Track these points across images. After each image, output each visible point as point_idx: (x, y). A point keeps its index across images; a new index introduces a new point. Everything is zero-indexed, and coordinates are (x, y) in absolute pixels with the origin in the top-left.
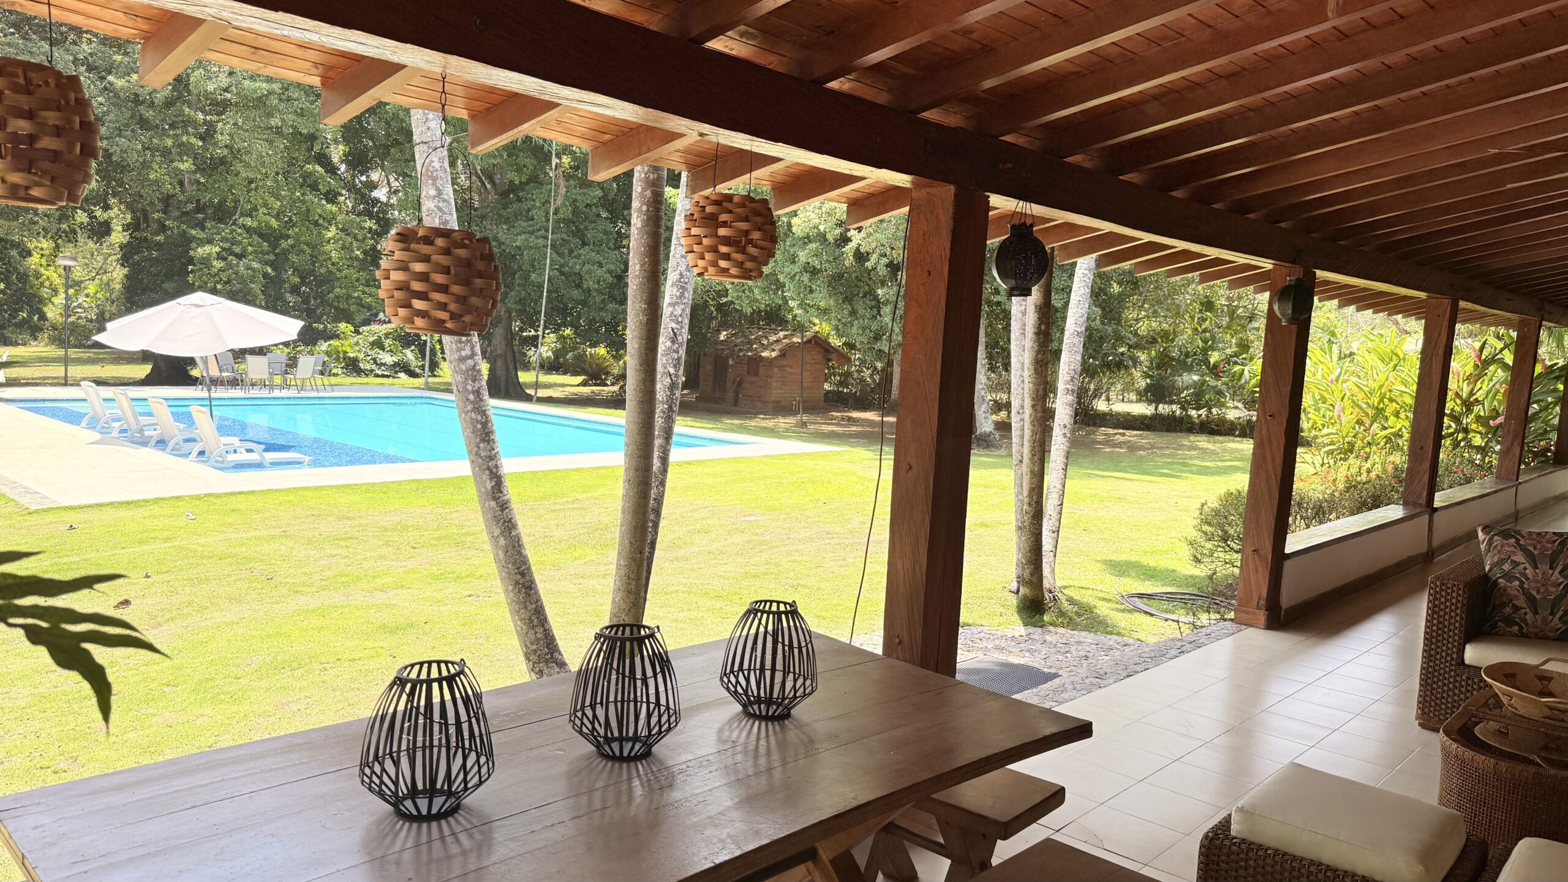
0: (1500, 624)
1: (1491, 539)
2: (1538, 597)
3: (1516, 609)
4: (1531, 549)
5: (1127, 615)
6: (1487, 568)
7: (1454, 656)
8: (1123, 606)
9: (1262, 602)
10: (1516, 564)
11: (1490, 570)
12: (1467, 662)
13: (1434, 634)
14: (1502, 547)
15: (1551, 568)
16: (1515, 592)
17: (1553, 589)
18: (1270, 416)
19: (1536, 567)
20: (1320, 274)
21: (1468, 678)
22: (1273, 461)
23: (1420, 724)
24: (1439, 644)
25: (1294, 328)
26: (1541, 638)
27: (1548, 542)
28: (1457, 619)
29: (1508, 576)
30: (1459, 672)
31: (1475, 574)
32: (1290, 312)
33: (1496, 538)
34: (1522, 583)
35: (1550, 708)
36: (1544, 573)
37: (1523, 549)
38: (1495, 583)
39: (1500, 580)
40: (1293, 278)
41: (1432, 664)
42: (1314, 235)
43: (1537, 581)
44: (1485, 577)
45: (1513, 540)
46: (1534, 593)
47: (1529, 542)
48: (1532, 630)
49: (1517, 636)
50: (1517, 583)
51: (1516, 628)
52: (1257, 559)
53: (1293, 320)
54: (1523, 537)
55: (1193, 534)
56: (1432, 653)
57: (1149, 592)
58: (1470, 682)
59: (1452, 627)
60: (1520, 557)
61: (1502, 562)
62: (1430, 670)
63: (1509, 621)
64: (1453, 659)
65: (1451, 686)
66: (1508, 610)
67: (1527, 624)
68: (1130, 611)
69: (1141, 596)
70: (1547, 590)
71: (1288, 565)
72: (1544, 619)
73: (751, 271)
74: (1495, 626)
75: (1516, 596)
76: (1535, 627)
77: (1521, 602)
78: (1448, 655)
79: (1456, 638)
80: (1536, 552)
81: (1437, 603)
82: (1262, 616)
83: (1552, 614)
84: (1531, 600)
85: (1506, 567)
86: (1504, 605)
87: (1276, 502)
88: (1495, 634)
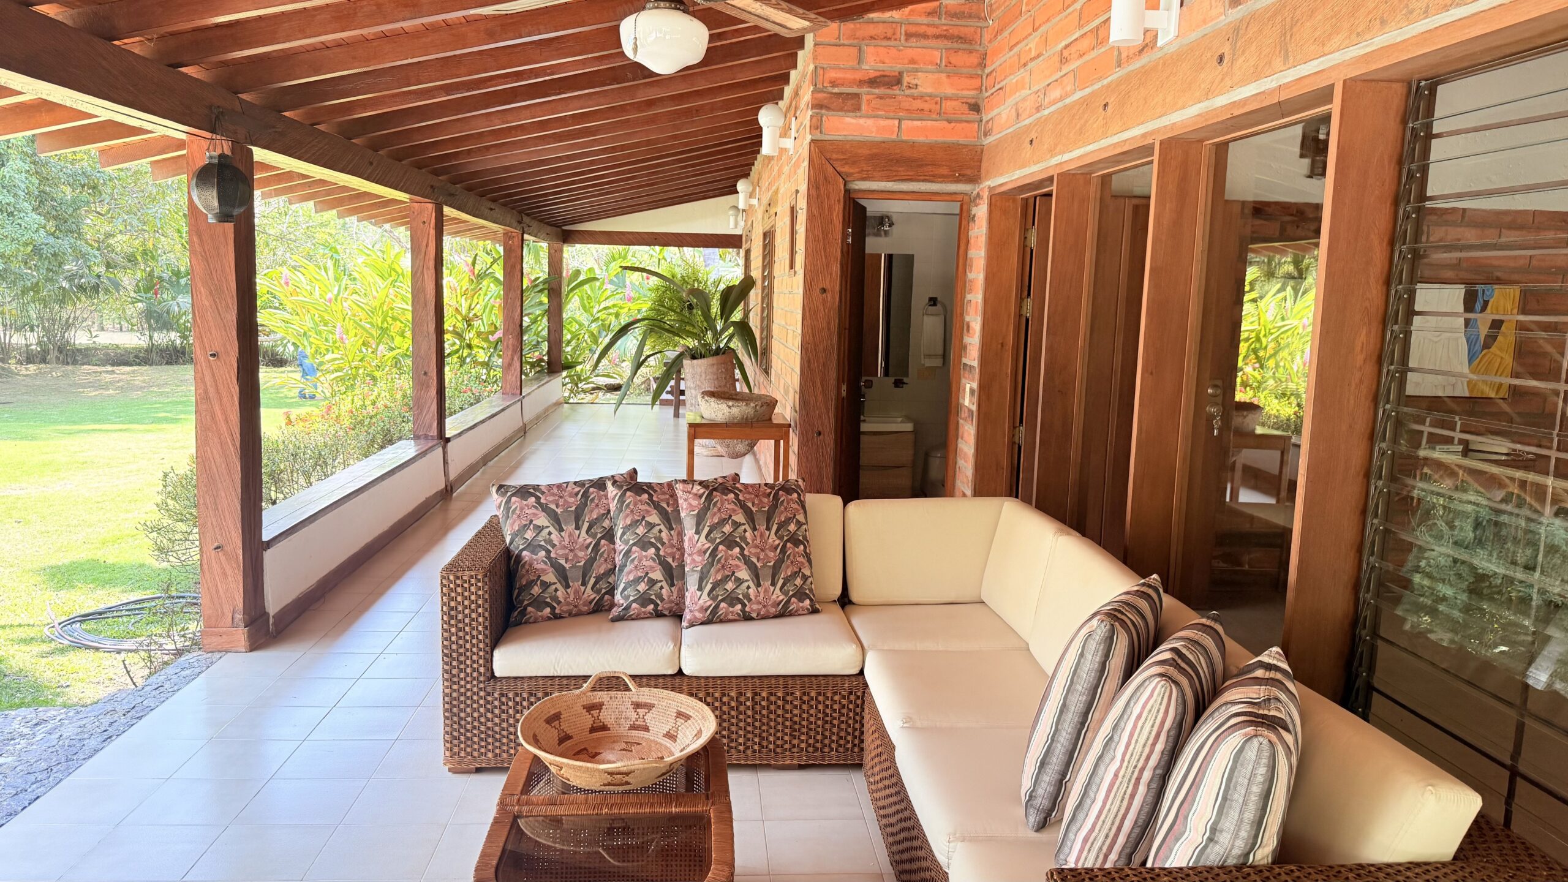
0: (530, 609)
1: (508, 502)
2: (567, 566)
3: (546, 585)
4: (553, 507)
6: (508, 540)
7: (482, 670)
8: (53, 645)
9: (239, 616)
10: (539, 529)
11: (511, 543)
12: (497, 674)
13: (454, 638)
14: (522, 509)
15: (578, 528)
16: (542, 566)
17: (581, 554)
18: (213, 355)
19: (561, 530)
20: (260, 154)
21: (502, 695)
22: (226, 422)
23: (450, 770)
24: (462, 659)
25: (229, 227)
26: (576, 615)
27: (571, 496)
28: (479, 623)
29: (532, 546)
30: (489, 689)
31: (496, 551)
32: (216, 203)
33: (514, 499)
34: (548, 552)
36: (570, 535)
37: (545, 508)
38: (519, 558)
39: (524, 553)
40: (215, 154)
41: (455, 687)
42: (243, 96)
43: (565, 547)
44: (507, 552)
45: (533, 499)
46: (562, 561)
47: (551, 498)
48: (565, 608)
49: (549, 619)
50: (543, 553)
51: (548, 610)
52: (223, 559)
53: (224, 217)
54: (543, 493)
55: (154, 516)
56: (454, 671)
57: (101, 607)
58: (504, 699)
59: (474, 633)
60: (542, 520)
61: (525, 528)
62: (455, 695)
63: (539, 603)
64: (480, 674)
65: (482, 710)
66: (536, 590)
67: (559, 603)
68: (62, 651)
69: (85, 618)
70: (576, 556)
71: (268, 555)
72: (576, 592)
74: (523, 612)
75: (543, 570)
76: (568, 604)
77: (550, 577)
78: (474, 670)
79: (481, 645)
80: (559, 511)
81: (453, 604)
82: (241, 635)
83: (584, 584)
84: (563, 576)
85: (529, 535)
86: (531, 584)
87: (237, 476)
88: (525, 623)
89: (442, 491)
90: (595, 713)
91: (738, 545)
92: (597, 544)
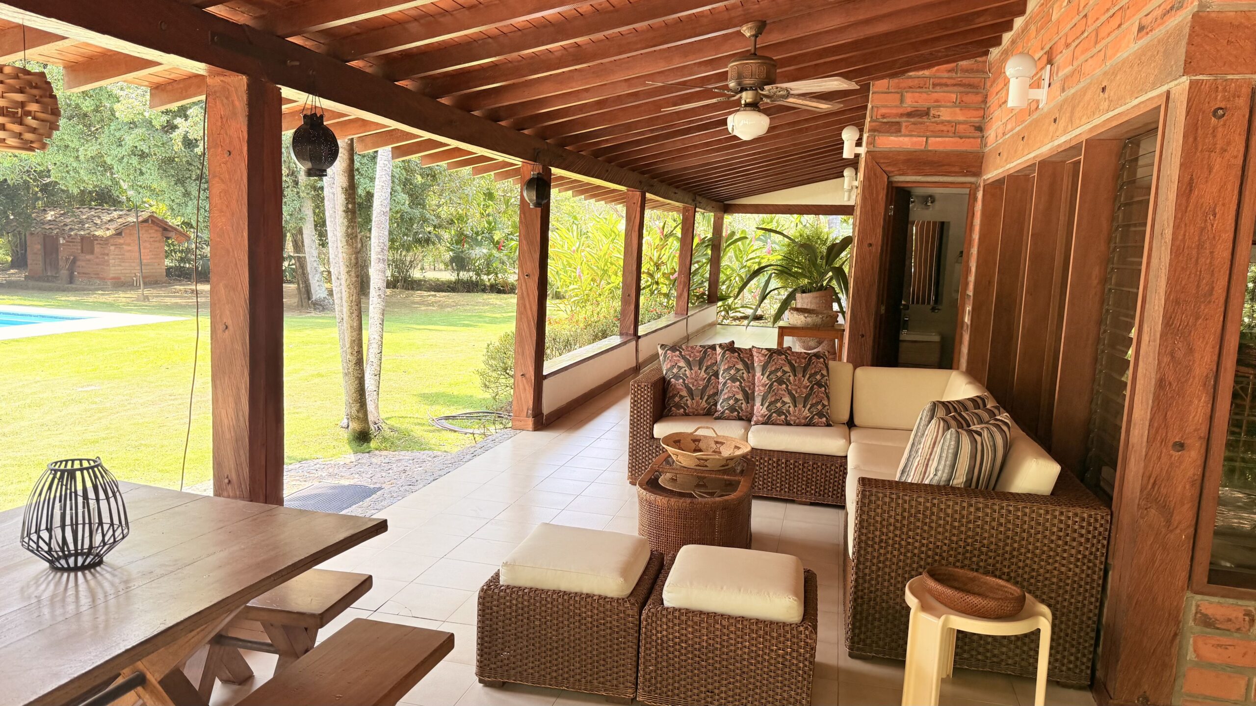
0: (673, 408)
1: (666, 353)
2: (693, 388)
3: (682, 397)
4: (688, 357)
5: (437, 434)
6: (664, 372)
7: (648, 433)
8: (434, 428)
9: (530, 412)
10: (680, 368)
11: (666, 374)
12: (655, 436)
13: (635, 420)
14: (672, 357)
15: (700, 369)
16: (680, 387)
17: (701, 383)
18: (527, 275)
19: (691, 369)
20: (554, 170)
21: (657, 447)
22: (531, 310)
23: (630, 483)
24: (639, 427)
25: (539, 209)
26: (696, 415)
27: (697, 352)
28: (648, 409)
29: (676, 377)
30: (651, 443)
31: (657, 377)
32: (535, 198)
33: (668, 352)
34: (684, 380)
35: (699, 459)
36: (696, 372)
37: (684, 358)
38: (669, 381)
39: (672, 380)
40: (536, 173)
41: (635, 441)
42: (548, 141)
43: (692, 378)
44: (663, 379)
45: (678, 352)
46: (691, 386)
47: (687, 353)
48: (691, 410)
49: (683, 415)
50: (681, 380)
51: (682, 410)
52: (525, 381)
53: (537, 204)
54: (683, 350)
55: (482, 367)
56: (635, 433)
57: (454, 414)
58: (658, 449)
59: (645, 414)
60: (682, 364)
61: (673, 367)
62: (634, 444)
63: (678, 406)
64: (647, 435)
65: (647, 454)
66: (677, 399)
67: (688, 407)
68: (439, 431)
69: (447, 418)
70: (698, 383)
71: (546, 383)
72: (697, 402)
73: (32, 142)
74: (670, 410)
75: (681, 389)
76: (693, 408)
77: (684, 393)
78: (644, 433)
79: (648, 421)
80: (691, 359)
81: (636, 399)
82: (530, 422)
83: (701, 398)
84: (691, 393)
85: (675, 371)
86: (674, 396)
87: (534, 338)
88: (671, 416)
89: (633, 368)
90: (697, 443)
91: (785, 383)
92: (710, 378)
